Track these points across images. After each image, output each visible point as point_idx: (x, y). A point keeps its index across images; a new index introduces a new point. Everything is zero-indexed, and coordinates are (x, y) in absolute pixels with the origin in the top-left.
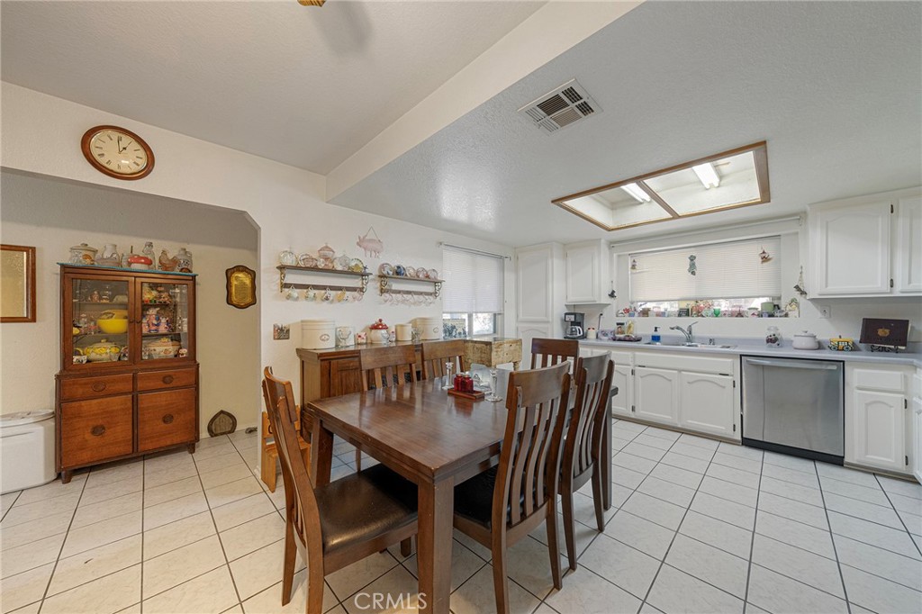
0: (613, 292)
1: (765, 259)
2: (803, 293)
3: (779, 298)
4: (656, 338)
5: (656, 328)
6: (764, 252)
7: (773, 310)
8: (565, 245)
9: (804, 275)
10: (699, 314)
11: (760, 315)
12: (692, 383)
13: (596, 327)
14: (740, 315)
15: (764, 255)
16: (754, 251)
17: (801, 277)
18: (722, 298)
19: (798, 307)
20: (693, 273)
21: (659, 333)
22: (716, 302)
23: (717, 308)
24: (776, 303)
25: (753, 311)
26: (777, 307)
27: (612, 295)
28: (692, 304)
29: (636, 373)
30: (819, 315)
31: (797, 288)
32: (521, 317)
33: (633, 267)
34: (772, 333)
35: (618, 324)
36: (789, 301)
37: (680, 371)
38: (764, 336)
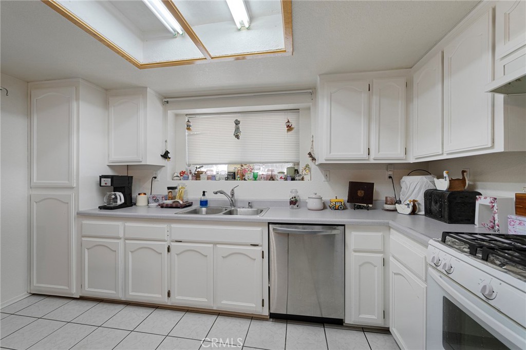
0: (167, 153)
1: (290, 128)
2: (314, 159)
3: (298, 164)
4: (204, 203)
5: (204, 192)
6: (288, 122)
7: (294, 175)
8: (106, 90)
9: (314, 143)
10: (243, 178)
11: (286, 179)
12: (226, 257)
13: (148, 192)
14: (272, 178)
15: (288, 124)
16: (282, 120)
17: (312, 145)
18: (260, 163)
19: (310, 171)
20: (237, 137)
21: (207, 197)
22: (256, 167)
23: (256, 171)
24: (296, 169)
25: (281, 175)
26: (297, 171)
27: (166, 156)
28: (239, 167)
29: (172, 249)
30: (323, 178)
31: (310, 154)
32: (35, 180)
33: (188, 128)
34: (293, 195)
35: (169, 188)
36: (304, 166)
37: (215, 244)
38: (288, 198)
